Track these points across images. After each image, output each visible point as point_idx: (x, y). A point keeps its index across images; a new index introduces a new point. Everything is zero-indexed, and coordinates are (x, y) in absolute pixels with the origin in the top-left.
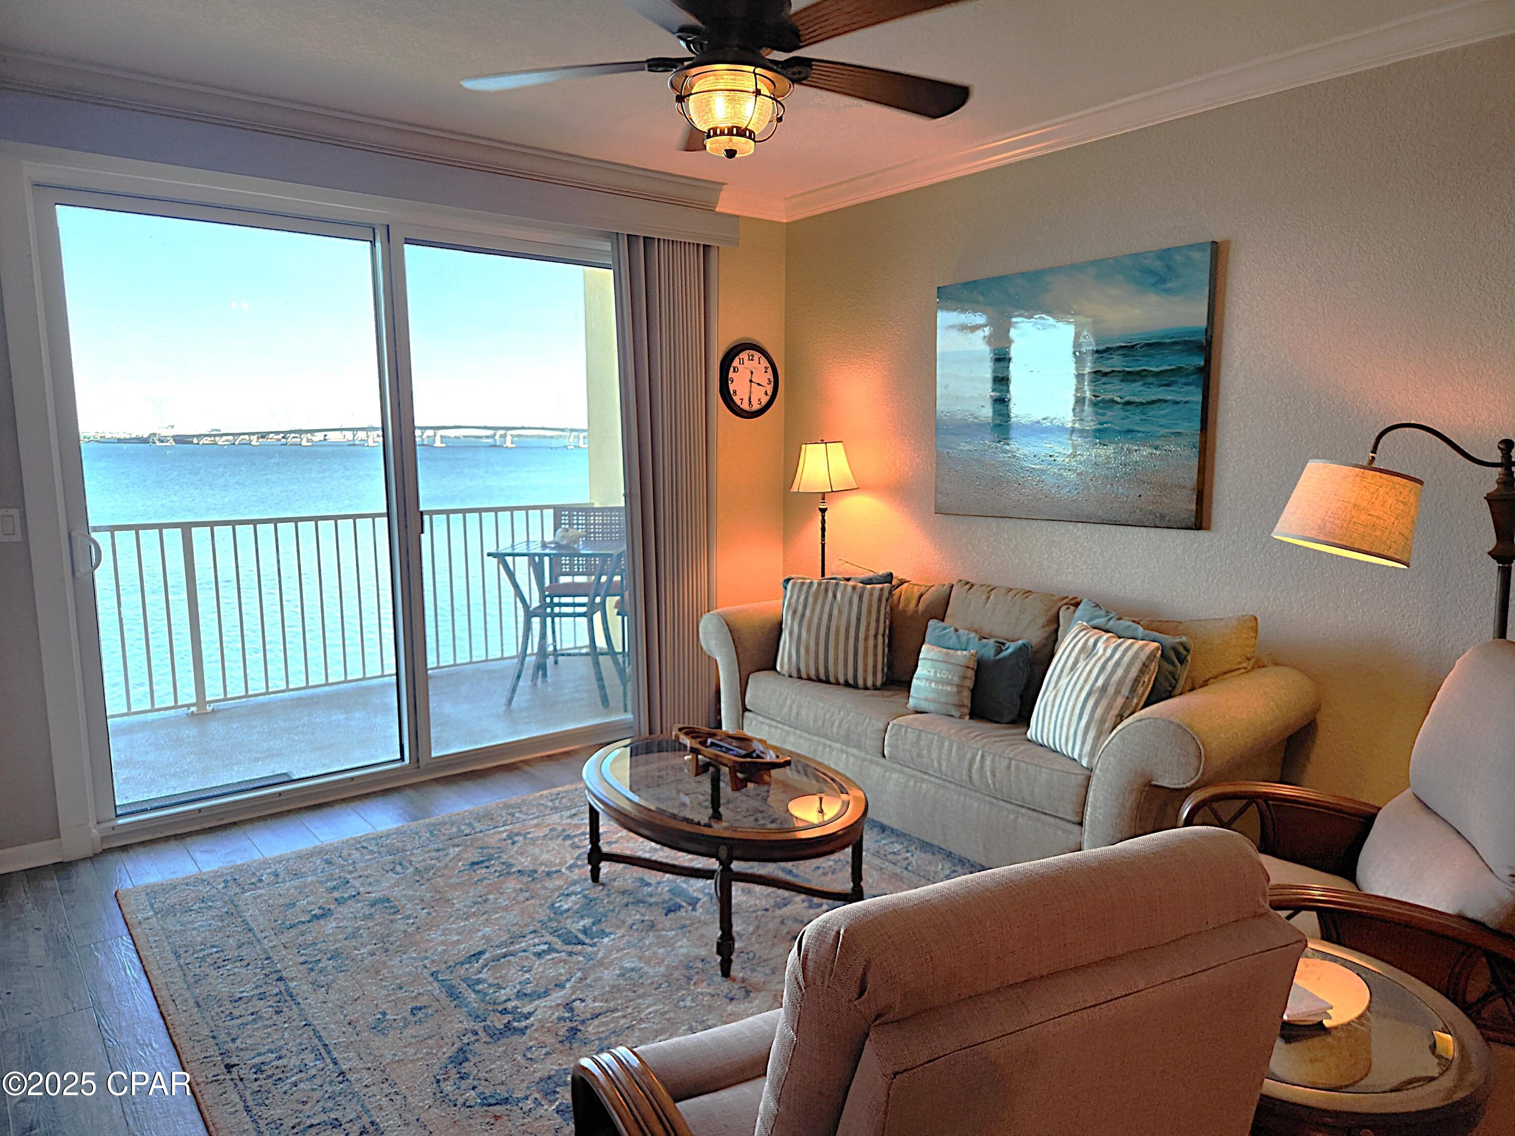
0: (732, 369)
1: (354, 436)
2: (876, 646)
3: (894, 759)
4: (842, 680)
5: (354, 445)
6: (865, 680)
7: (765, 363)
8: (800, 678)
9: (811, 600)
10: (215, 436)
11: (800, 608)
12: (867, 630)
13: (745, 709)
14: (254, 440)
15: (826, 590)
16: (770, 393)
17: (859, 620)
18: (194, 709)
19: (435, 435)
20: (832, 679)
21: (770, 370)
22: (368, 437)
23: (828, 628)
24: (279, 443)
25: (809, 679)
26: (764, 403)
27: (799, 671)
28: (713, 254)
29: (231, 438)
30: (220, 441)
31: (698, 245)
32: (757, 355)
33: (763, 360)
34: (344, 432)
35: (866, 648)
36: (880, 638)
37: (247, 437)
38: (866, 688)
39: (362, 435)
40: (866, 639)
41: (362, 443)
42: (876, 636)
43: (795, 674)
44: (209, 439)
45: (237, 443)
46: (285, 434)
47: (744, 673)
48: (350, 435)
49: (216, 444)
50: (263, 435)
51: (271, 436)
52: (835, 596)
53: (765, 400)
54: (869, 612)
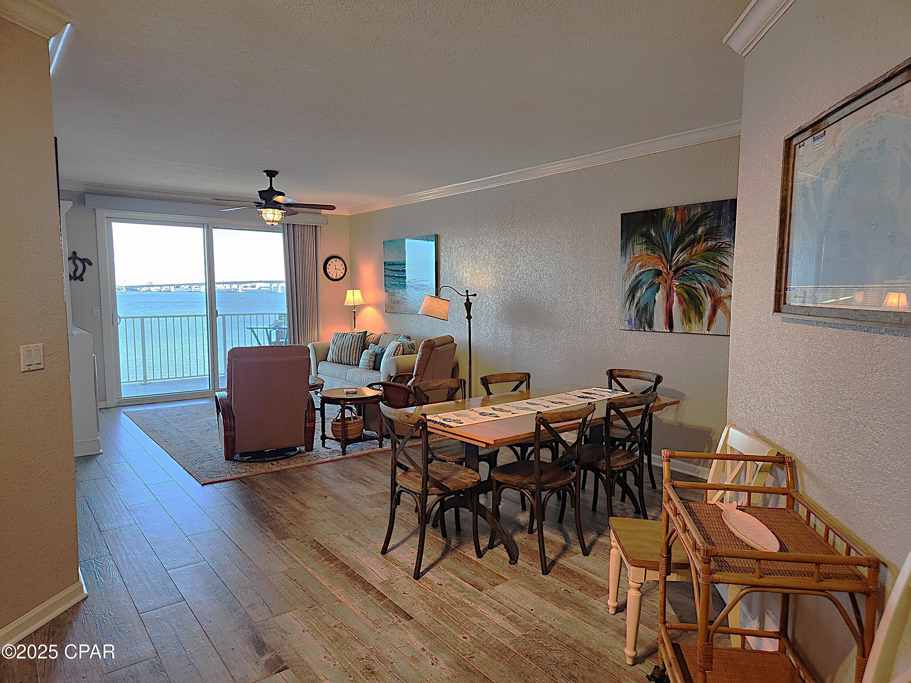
0: (328, 265)
1: (231, 287)
2: (356, 352)
3: (348, 381)
4: (346, 363)
5: (231, 292)
6: (352, 363)
7: (341, 262)
8: (333, 362)
9: (339, 338)
10: (149, 286)
11: (335, 341)
12: (354, 347)
13: (318, 373)
14: (172, 289)
15: (344, 335)
16: (343, 273)
17: (351, 344)
18: (142, 382)
19: (278, 287)
20: (343, 363)
21: (343, 265)
22: (238, 287)
23: (342, 346)
24: (187, 291)
25: (336, 363)
26: (341, 276)
27: (333, 360)
28: (318, 228)
29: (159, 288)
30: (152, 289)
31: (313, 226)
32: (338, 260)
33: (341, 261)
34: (225, 285)
35: (353, 353)
36: (358, 350)
37: (168, 287)
38: (353, 365)
39: (235, 286)
40: (353, 350)
41: (235, 290)
42: (357, 349)
43: (332, 361)
44: (146, 288)
45: (162, 291)
46: (191, 285)
47: (318, 362)
48: (228, 286)
49: (151, 291)
50: (178, 286)
51: (182, 286)
52: (346, 337)
53: (342, 275)
54: (355, 342)
